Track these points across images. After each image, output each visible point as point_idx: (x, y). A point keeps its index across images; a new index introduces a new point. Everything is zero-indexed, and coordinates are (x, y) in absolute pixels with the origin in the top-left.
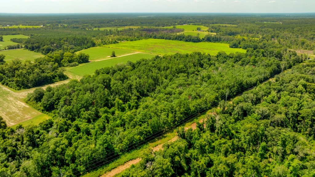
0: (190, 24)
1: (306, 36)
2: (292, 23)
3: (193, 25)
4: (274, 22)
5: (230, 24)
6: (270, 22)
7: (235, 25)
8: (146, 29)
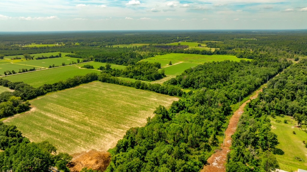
0: (184, 41)
1: (283, 49)
2: (265, 40)
3: (187, 42)
4: (249, 38)
5: (216, 41)
6: (246, 38)
7: (220, 41)
8: (158, 46)
